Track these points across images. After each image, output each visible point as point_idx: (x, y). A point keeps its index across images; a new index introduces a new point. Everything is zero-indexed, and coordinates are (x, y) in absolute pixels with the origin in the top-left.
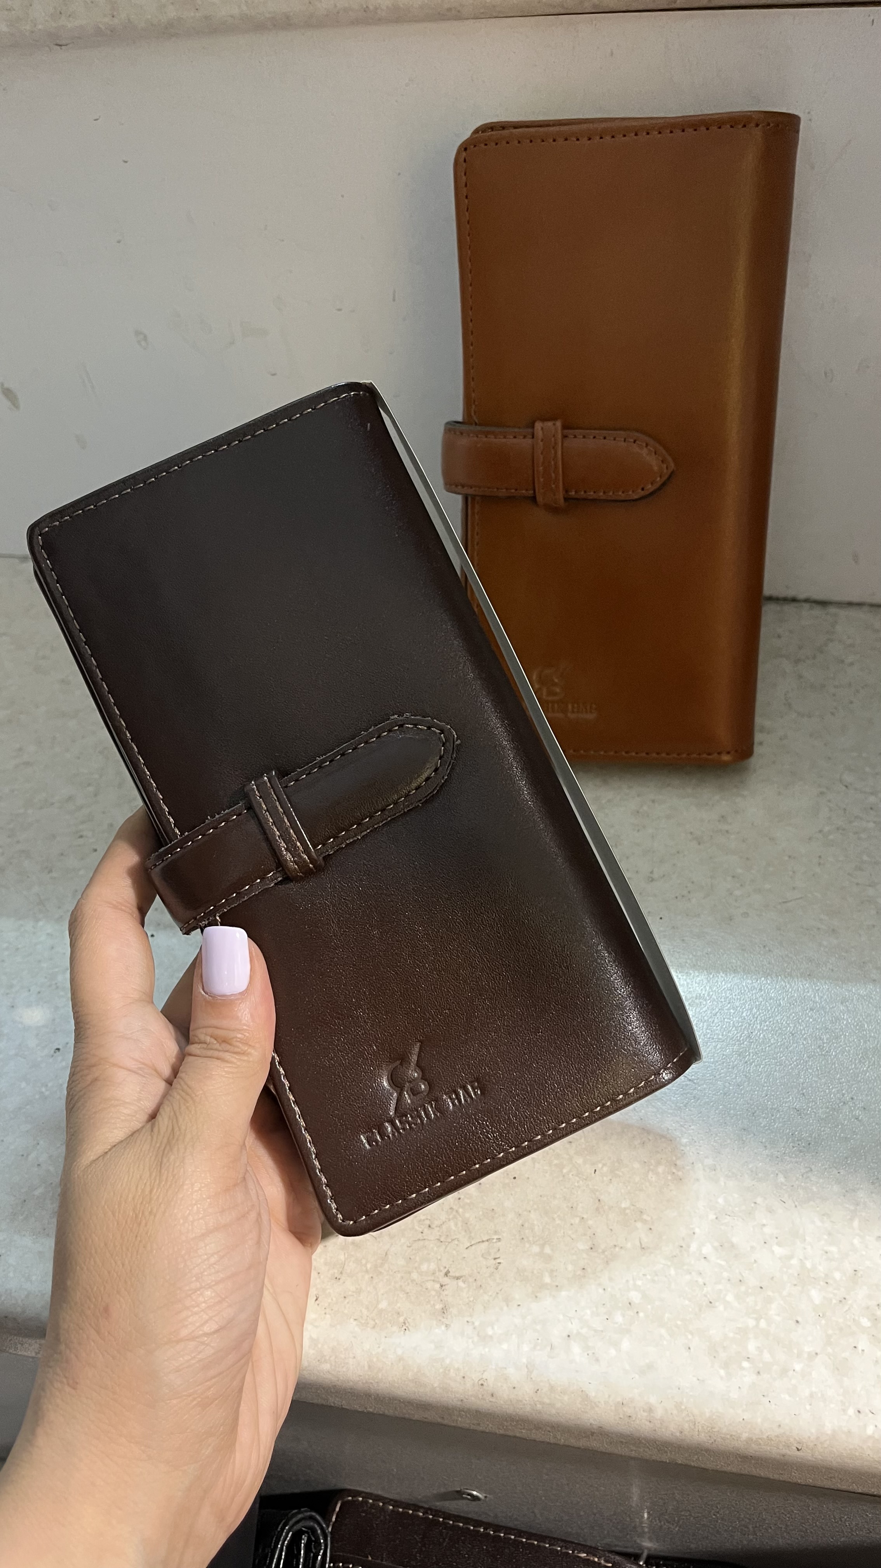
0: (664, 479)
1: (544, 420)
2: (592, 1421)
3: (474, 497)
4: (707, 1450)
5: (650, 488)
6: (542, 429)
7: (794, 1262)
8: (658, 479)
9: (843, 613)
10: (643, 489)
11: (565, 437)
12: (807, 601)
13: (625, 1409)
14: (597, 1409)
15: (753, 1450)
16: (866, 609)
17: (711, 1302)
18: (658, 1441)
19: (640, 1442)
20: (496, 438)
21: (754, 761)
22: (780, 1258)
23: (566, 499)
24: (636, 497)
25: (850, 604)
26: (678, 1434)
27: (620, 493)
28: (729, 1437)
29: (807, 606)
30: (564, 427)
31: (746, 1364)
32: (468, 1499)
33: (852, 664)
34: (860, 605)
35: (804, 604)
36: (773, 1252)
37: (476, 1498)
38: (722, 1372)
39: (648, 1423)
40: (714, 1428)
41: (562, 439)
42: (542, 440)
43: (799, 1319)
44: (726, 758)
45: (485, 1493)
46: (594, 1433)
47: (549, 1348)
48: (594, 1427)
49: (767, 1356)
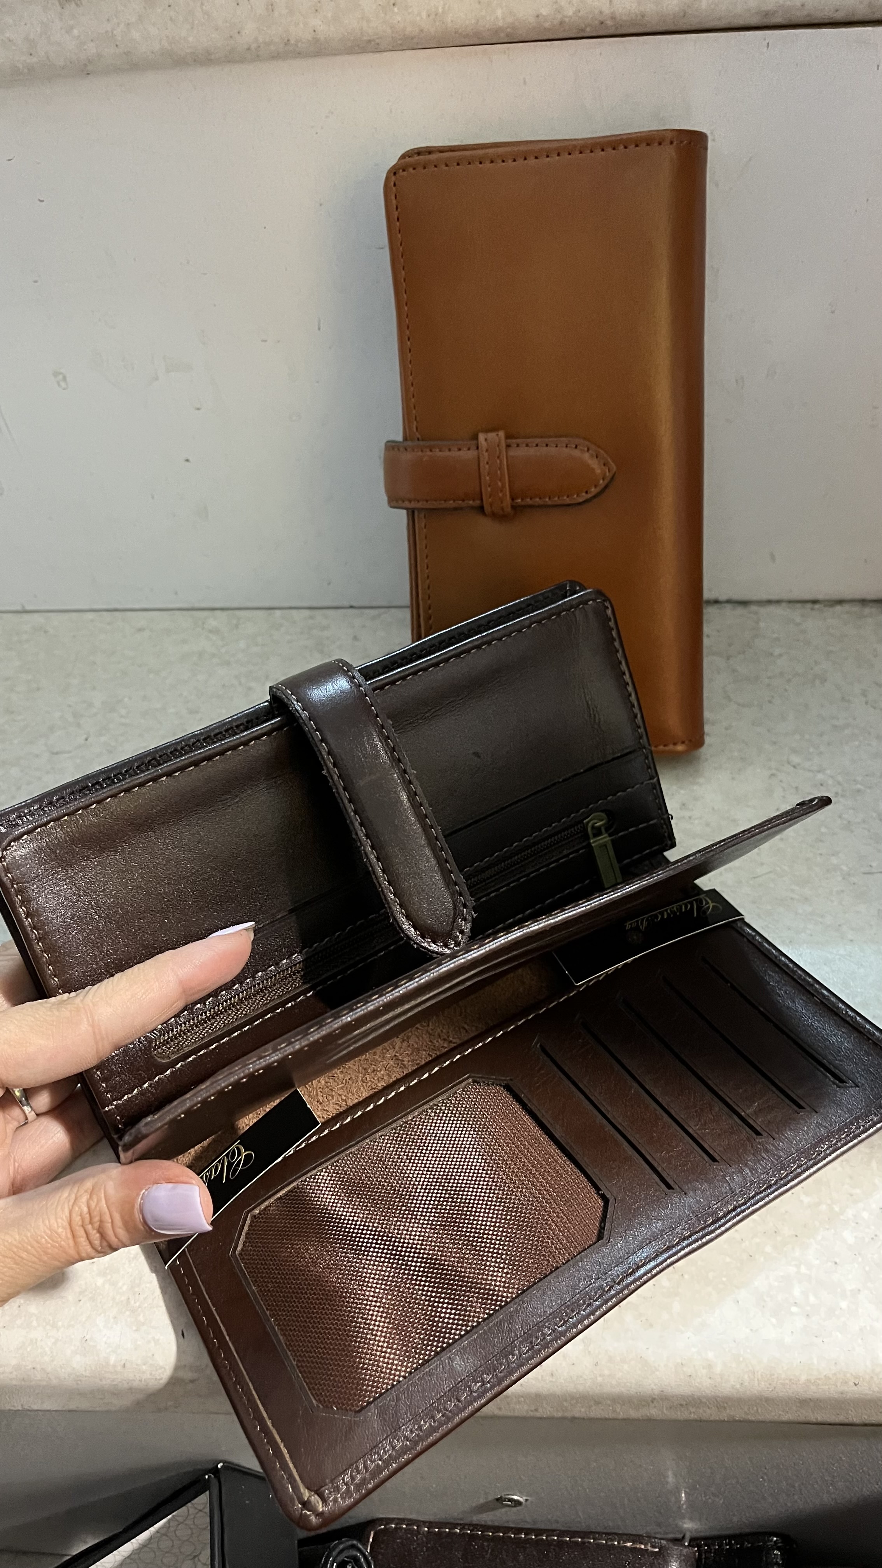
0: (606, 481)
1: (487, 431)
2: (653, 1386)
3: (420, 510)
4: (767, 1400)
5: (594, 491)
6: (486, 440)
7: (824, 1207)
8: (601, 482)
9: (763, 611)
10: (587, 492)
11: (508, 446)
12: (729, 601)
13: (685, 1369)
14: (657, 1373)
15: (813, 1392)
16: (784, 604)
17: (751, 1256)
18: (719, 1397)
19: (701, 1401)
20: (440, 451)
21: (703, 750)
23: (512, 507)
24: (581, 500)
25: (770, 602)
26: (738, 1386)
27: (565, 498)
28: (787, 1382)
29: (729, 606)
30: (508, 437)
31: (794, 1309)
32: (509, 1506)
33: (780, 655)
34: (778, 602)
35: (726, 605)
36: (802, 1201)
37: (518, 1503)
38: (774, 1320)
39: (709, 1381)
40: (774, 1375)
41: (506, 448)
42: (487, 451)
43: (838, 1261)
44: (680, 748)
45: (527, 1496)
46: (655, 1399)
48: (656, 1393)
49: (812, 1299)
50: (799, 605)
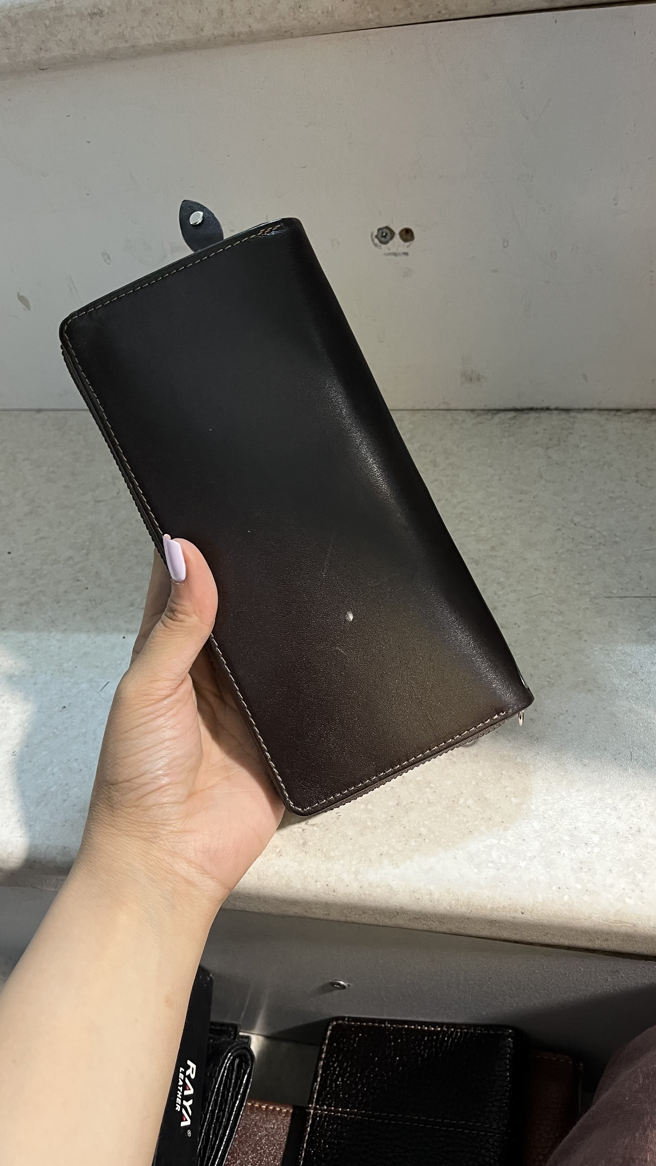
4: (468, 919)
9: (579, 416)
12: (556, 409)
15: (495, 915)
16: (595, 412)
17: (470, 831)
22: (516, 805)
25: (585, 410)
26: (448, 908)
28: (479, 907)
29: (556, 412)
31: (490, 865)
32: (337, 988)
33: (584, 447)
34: (592, 410)
36: (511, 802)
37: (343, 987)
38: (476, 870)
39: (430, 903)
40: (470, 902)
43: (525, 838)
45: (348, 983)
47: (368, 862)
50: (606, 412)
